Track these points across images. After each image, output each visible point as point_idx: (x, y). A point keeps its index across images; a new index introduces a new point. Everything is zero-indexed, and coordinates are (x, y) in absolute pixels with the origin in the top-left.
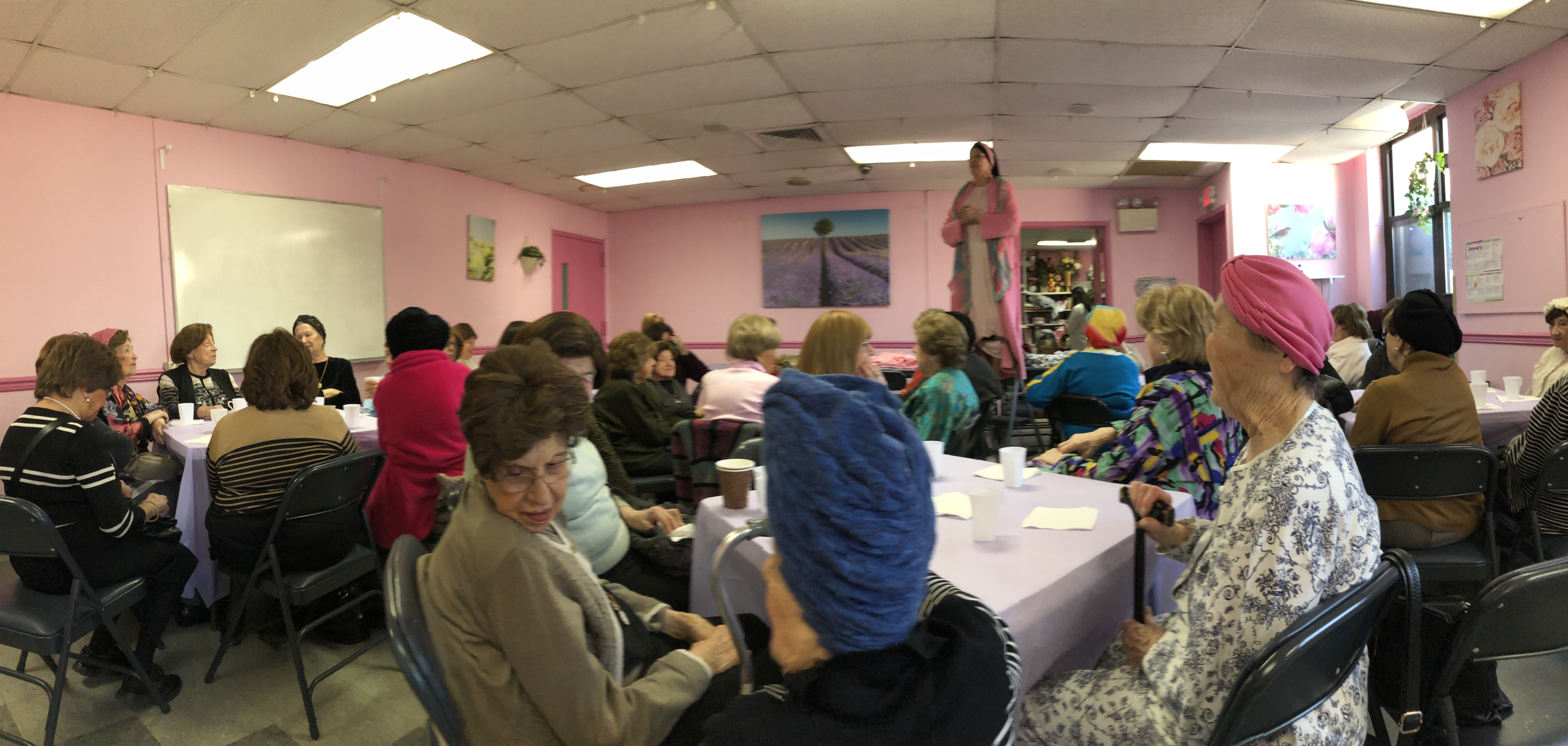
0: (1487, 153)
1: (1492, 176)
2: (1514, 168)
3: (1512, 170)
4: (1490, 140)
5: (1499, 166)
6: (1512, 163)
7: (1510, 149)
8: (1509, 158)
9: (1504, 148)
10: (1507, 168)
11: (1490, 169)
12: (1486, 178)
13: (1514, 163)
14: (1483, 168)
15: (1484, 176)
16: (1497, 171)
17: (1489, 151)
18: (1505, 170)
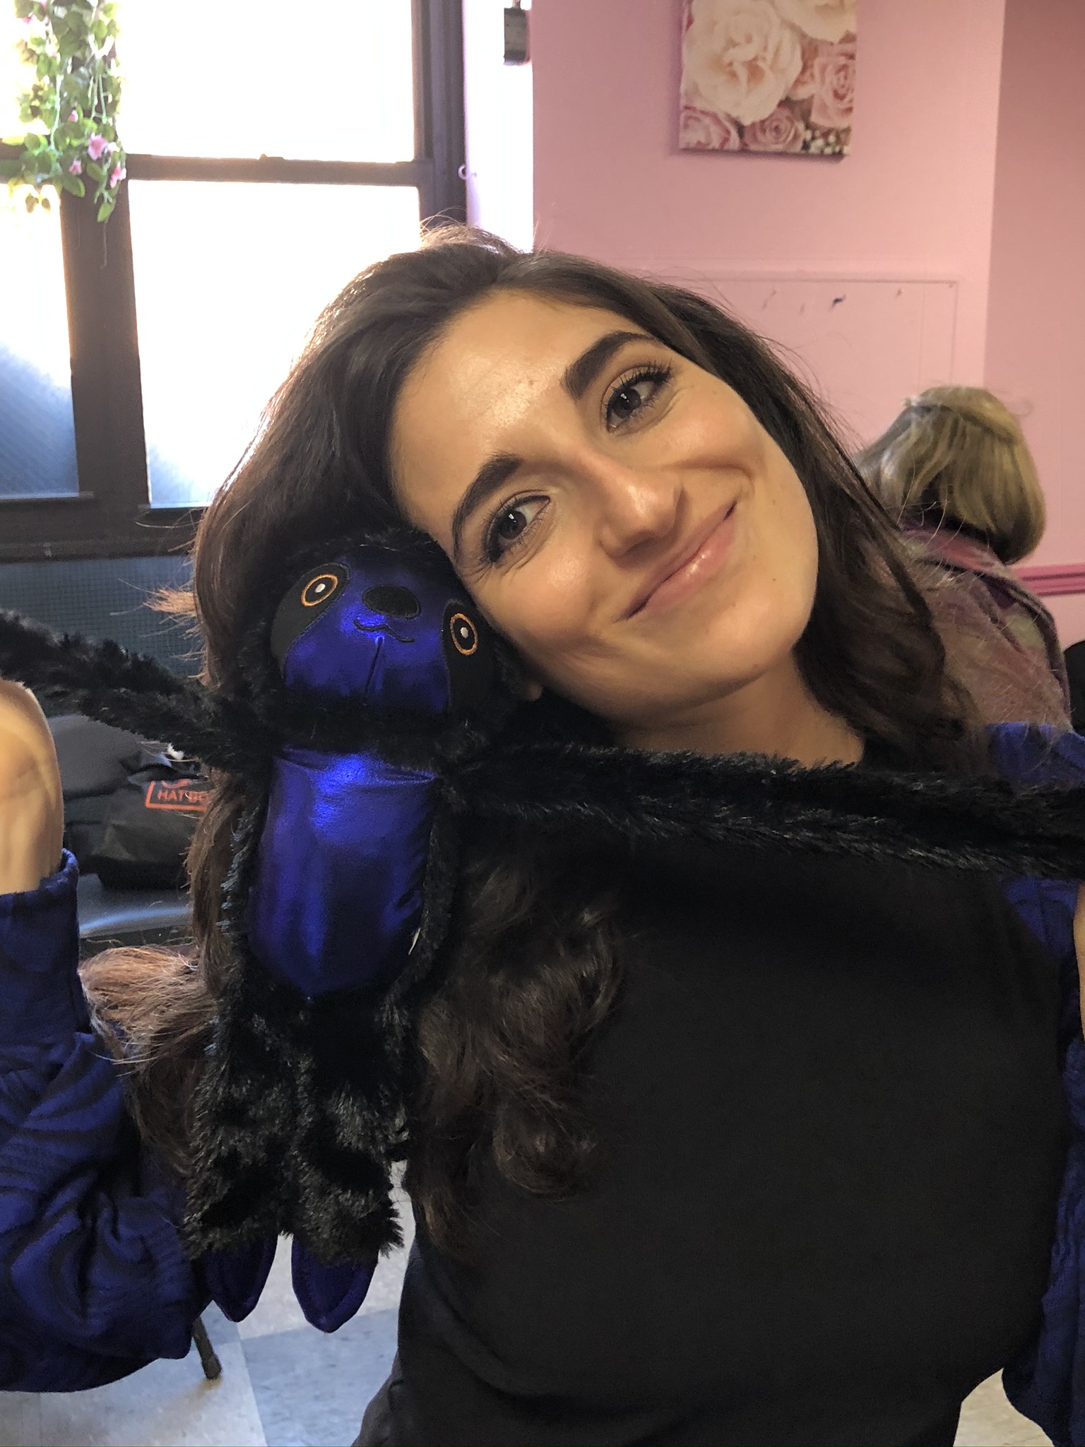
0: (733, 75)
1: (744, 151)
2: (828, 151)
3: (821, 156)
4: (749, 40)
5: (777, 128)
6: (825, 135)
7: (816, 90)
8: (815, 118)
9: (798, 82)
10: (806, 146)
11: (741, 129)
12: (722, 151)
13: (832, 139)
14: (715, 117)
15: (716, 144)
16: (768, 141)
17: (742, 73)
18: (798, 147)
